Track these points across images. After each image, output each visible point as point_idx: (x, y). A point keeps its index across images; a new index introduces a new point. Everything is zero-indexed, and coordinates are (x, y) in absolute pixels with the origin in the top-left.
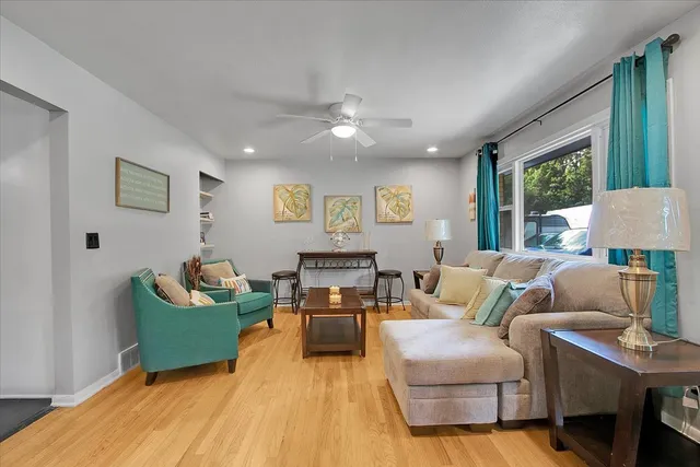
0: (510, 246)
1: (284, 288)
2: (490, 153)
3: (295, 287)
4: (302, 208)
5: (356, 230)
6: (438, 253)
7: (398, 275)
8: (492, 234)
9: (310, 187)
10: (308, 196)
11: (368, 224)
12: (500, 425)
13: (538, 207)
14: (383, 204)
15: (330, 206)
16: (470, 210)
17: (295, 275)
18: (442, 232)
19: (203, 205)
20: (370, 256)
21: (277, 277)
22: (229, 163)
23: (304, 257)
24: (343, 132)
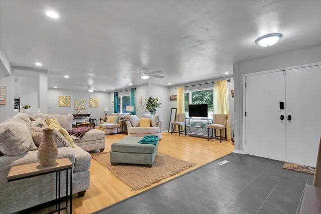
0: (120, 112)
2: (116, 94)
4: (68, 103)
5: (84, 109)
6: (106, 114)
7: (96, 120)
8: (117, 110)
9: (71, 97)
10: (70, 99)
11: (87, 107)
12: (117, 133)
13: (125, 106)
14: (91, 102)
15: (76, 102)
16: (112, 105)
18: (107, 110)
20: (88, 115)
24: (91, 91)
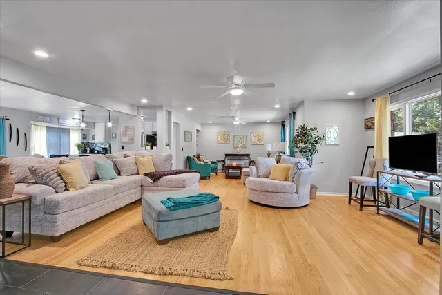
1: (220, 166)
2: (283, 124)
3: (223, 165)
4: (226, 140)
5: (244, 147)
6: (269, 155)
10: (228, 135)
11: (248, 144)
14: (253, 138)
15: (236, 138)
17: (224, 161)
18: (270, 148)
19: (197, 133)
20: (248, 155)
21: (218, 161)
22: (203, 125)
23: (227, 155)
24: (236, 123)
